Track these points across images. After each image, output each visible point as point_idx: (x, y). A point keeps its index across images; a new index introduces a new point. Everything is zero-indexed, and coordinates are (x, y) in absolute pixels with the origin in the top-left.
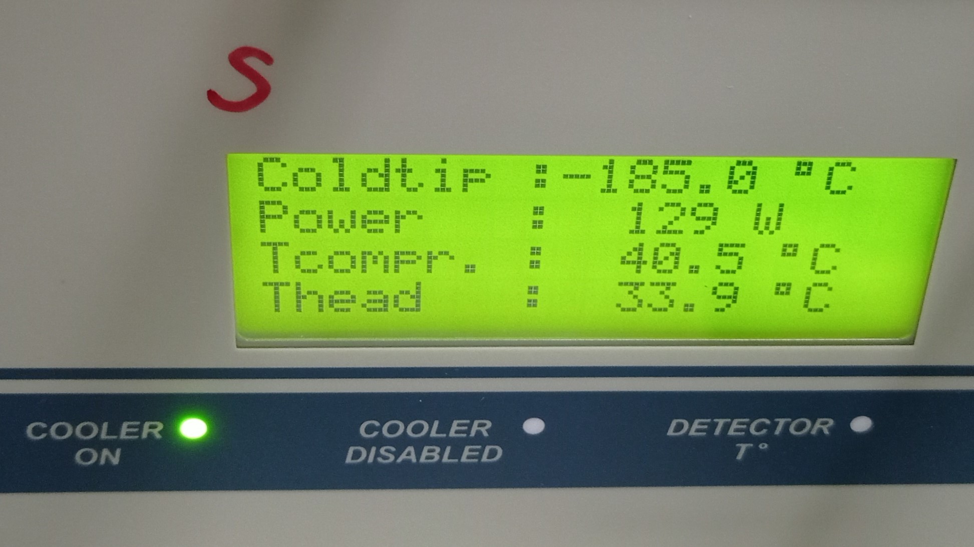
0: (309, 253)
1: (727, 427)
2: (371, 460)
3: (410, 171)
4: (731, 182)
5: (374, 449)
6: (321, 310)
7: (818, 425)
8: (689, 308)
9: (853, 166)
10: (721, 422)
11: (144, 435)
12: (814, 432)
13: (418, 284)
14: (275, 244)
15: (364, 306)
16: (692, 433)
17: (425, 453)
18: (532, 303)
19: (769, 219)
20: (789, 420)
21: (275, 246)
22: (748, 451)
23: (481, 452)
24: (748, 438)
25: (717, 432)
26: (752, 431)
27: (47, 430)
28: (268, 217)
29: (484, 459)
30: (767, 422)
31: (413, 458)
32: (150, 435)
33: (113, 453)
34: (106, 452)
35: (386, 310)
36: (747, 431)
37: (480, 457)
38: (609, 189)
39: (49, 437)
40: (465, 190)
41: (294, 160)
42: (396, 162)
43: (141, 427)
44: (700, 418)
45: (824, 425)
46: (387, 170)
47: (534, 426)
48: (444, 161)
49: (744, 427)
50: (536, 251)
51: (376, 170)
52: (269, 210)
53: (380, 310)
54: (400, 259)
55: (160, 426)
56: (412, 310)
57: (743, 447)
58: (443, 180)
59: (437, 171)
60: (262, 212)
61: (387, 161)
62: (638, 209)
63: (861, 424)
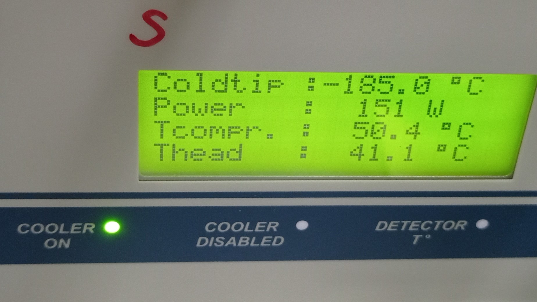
0: (181, 127)
1: (409, 225)
2: (210, 245)
3: (239, 81)
4: (416, 88)
5: (212, 239)
6: (186, 160)
7: (458, 225)
8: (390, 159)
9: (483, 79)
10: (405, 223)
11: (84, 231)
12: (456, 228)
13: (241, 145)
14: (162, 122)
15: (210, 157)
16: (389, 229)
17: (241, 241)
18: (303, 156)
19: (435, 109)
20: (443, 221)
21: (162, 123)
22: (420, 239)
23: (272, 240)
24: (420, 232)
25: (403, 228)
26: (422, 228)
27: (29, 228)
28: (159, 106)
29: (274, 244)
30: (431, 222)
31: (234, 244)
32: (88, 231)
33: (66, 241)
34: (62, 241)
35: (222, 160)
36: (419, 228)
37: (271, 243)
38: (349, 92)
39: (30, 233)
40: (269, 92)
41: (175, 74)
42: (231, 76)
43: (82, 226)
44: (394, 220)
45: (462, 225)
46: (226, 81)
47: (302, 225)
48: (258, 75)
49: (418, 225)
50: (306, 126)
51: (220, 81)
52: (160, 103)
53: (219, 160)
54: (231, 130)
55: (93, 226)
56: (237, 160)
57: (417, 237)
58: (257, 86)
59: (254, 81)
60: (156, 104)
61: (227, 75)
62: (364, 103)
63: (482, 224)
